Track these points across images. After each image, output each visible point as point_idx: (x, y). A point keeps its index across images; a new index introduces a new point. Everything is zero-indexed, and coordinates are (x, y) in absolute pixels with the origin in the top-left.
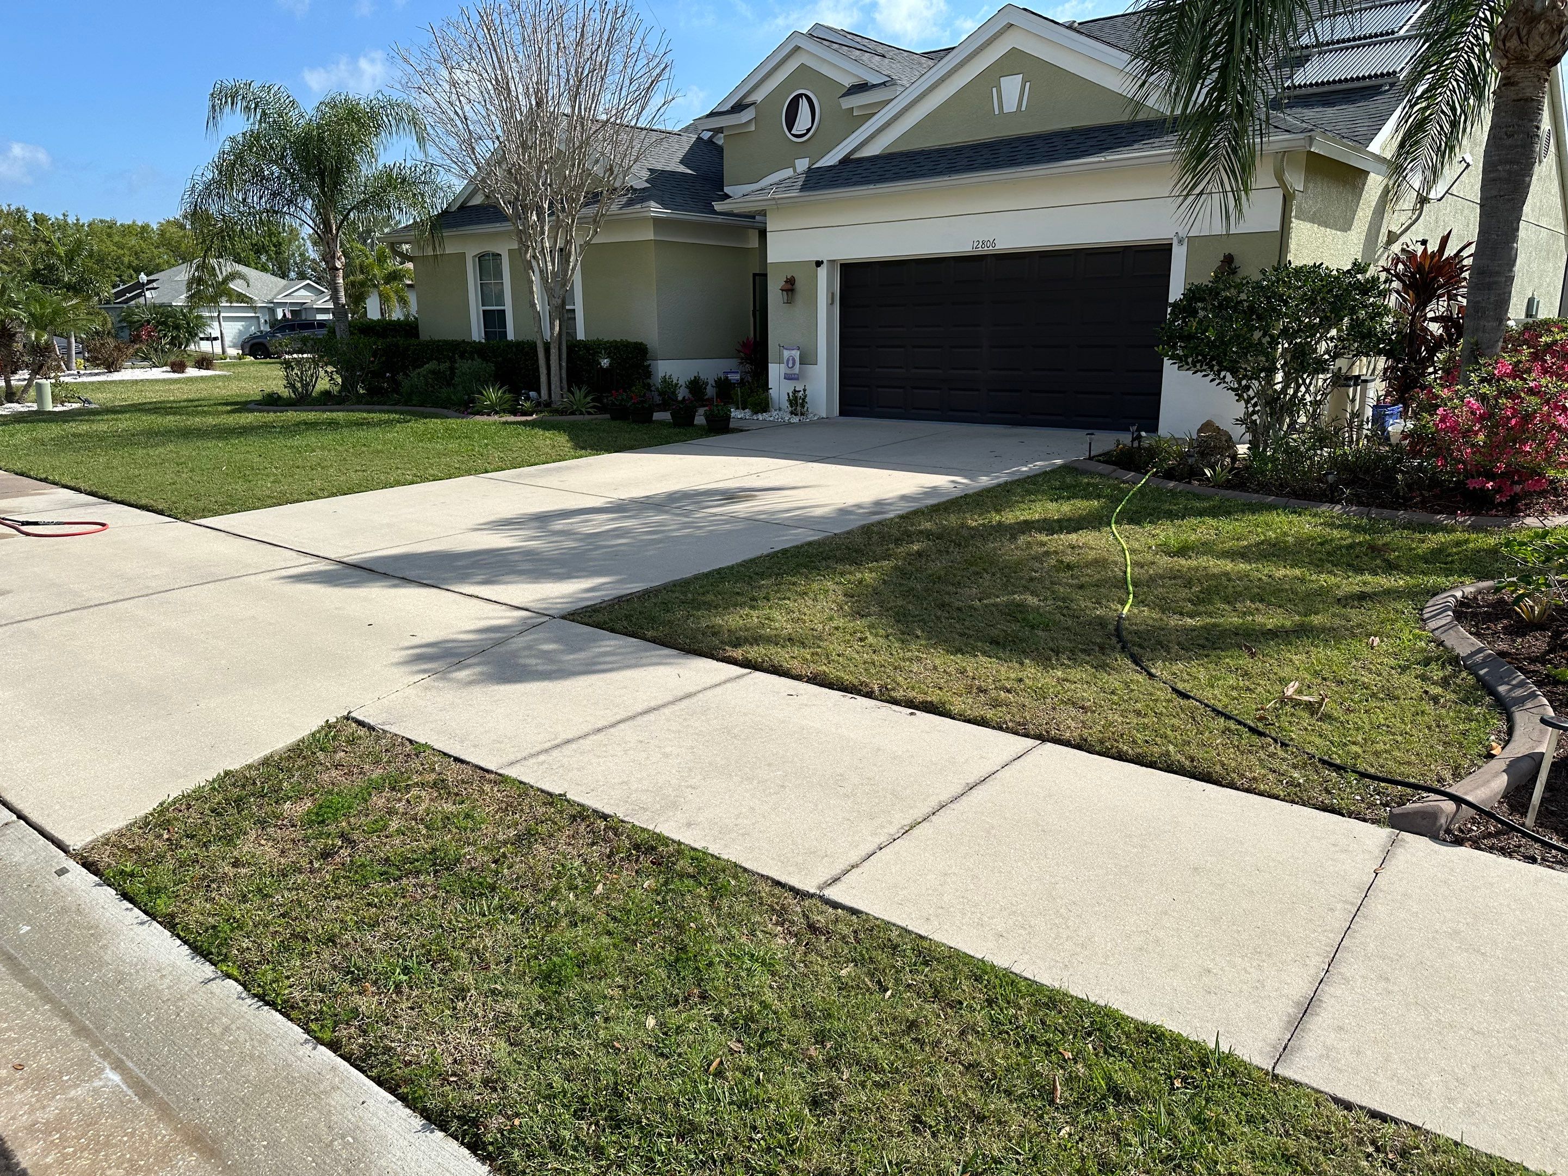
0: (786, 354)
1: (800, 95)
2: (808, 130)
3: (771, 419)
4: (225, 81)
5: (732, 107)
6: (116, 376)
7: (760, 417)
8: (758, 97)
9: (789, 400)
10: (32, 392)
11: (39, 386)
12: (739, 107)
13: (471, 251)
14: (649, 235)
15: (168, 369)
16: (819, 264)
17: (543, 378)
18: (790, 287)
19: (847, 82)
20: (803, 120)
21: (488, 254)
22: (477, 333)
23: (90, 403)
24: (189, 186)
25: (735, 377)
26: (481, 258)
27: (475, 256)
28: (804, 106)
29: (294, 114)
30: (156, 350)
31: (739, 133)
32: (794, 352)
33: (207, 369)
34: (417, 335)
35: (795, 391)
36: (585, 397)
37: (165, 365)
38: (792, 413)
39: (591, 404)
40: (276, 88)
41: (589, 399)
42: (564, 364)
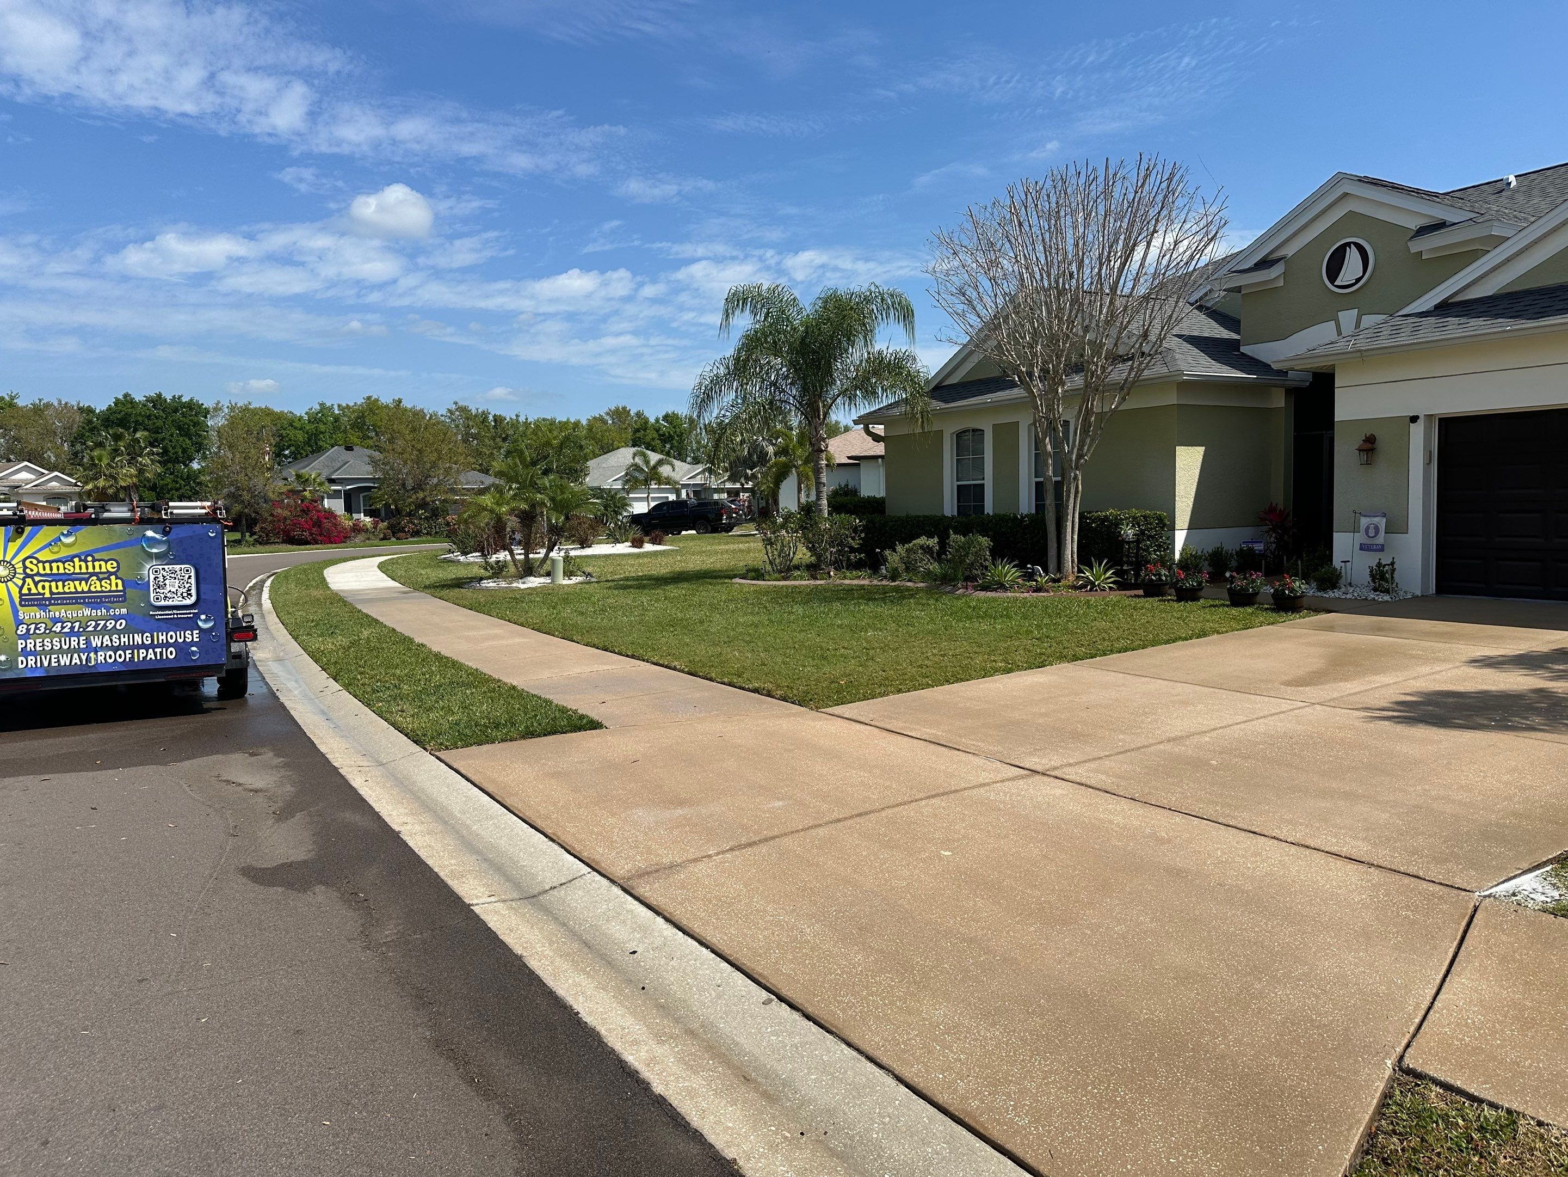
0: (1364, 521)
1: (1348, 244)
2: (1358, 280)
3: (1349, 596)
4: (739, 286)
5: (1255, 265)
6: (588, 552)
7: (1330, 594)
8: (1290, 251)
9: (1373, 576)
10: (547, 567)
11: (553, 561)
12: (1265, 264)
13: (949, 430)
14: (1172, 399)
15: (629, 544)
16: (1414, 419)
17: (1052, 552)
18: (1369, 447)
19: (1413, 224)
20: (1352, 267)
21: (968, 431)
22: (949, 507)
23: (592, 577)
24: (698, 381)
25: (1259, 547)
26: (960, 435)
27: (954, 433)
28: (1353, 256)
29: (792, 312)
30: (620, 528)
31: (1264, 293)
32: (1376, 520)
33: (660, 544)
34: (882, 512)
35: (1379, 565)
36: (1105, 573)
37: (626, 541)
38: (1375, 590)
39: (1112, 580)
40: (780, 289)
41: (1108, 574)
42: (1076, 537)
